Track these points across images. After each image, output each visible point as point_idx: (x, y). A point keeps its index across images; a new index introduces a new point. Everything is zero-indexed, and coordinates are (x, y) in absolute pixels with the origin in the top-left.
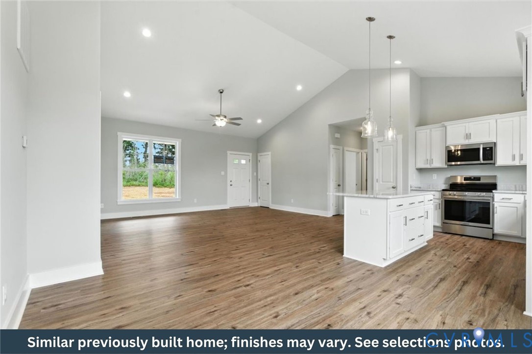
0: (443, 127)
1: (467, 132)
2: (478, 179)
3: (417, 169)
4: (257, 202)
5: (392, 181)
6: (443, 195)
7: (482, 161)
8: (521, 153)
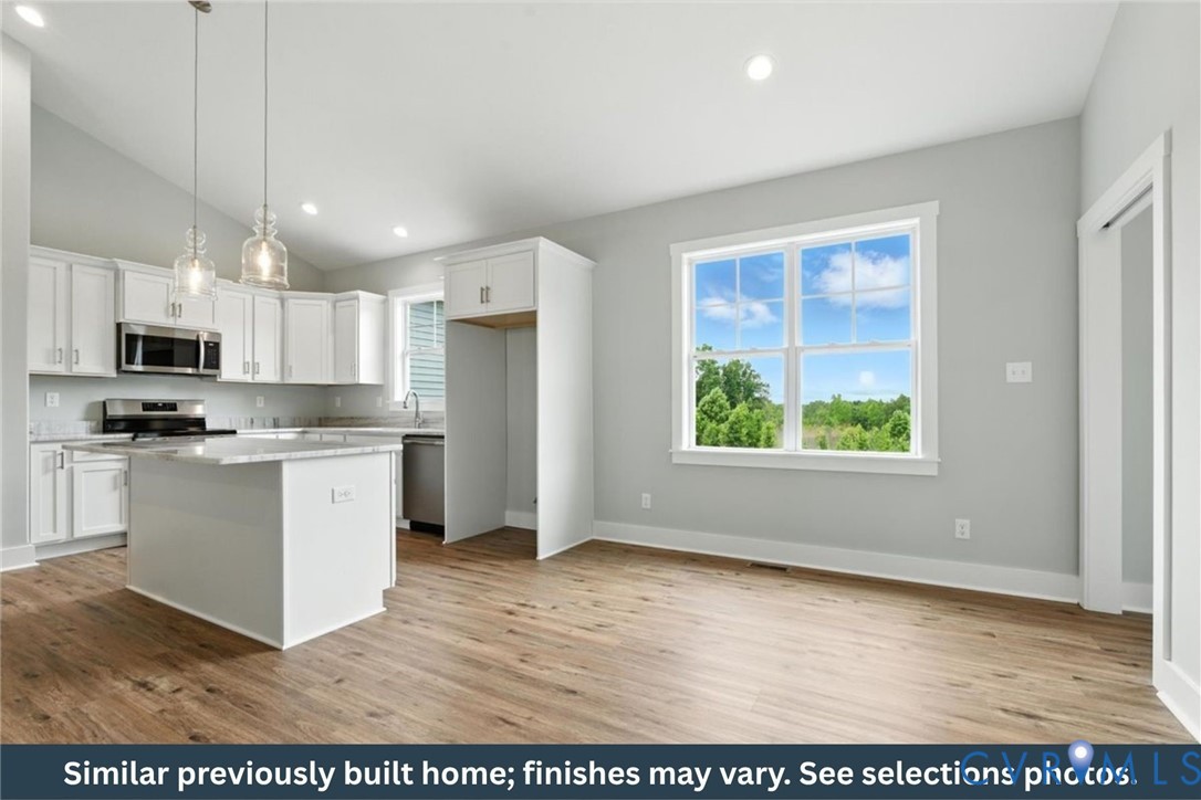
1: (173, 300)
2: (173, 407)
3: (29, 375)
7: (202, 370)
8: (256, 361)
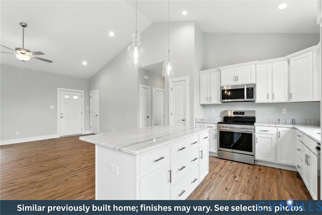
0: (219, 71)
1: (235, 75)
2: (243, 113)
3: (201, 105)
4: (90, 130)
5: (182, 115)
6: (218, 127)
7: (246, 99)
8: (273, 93)
